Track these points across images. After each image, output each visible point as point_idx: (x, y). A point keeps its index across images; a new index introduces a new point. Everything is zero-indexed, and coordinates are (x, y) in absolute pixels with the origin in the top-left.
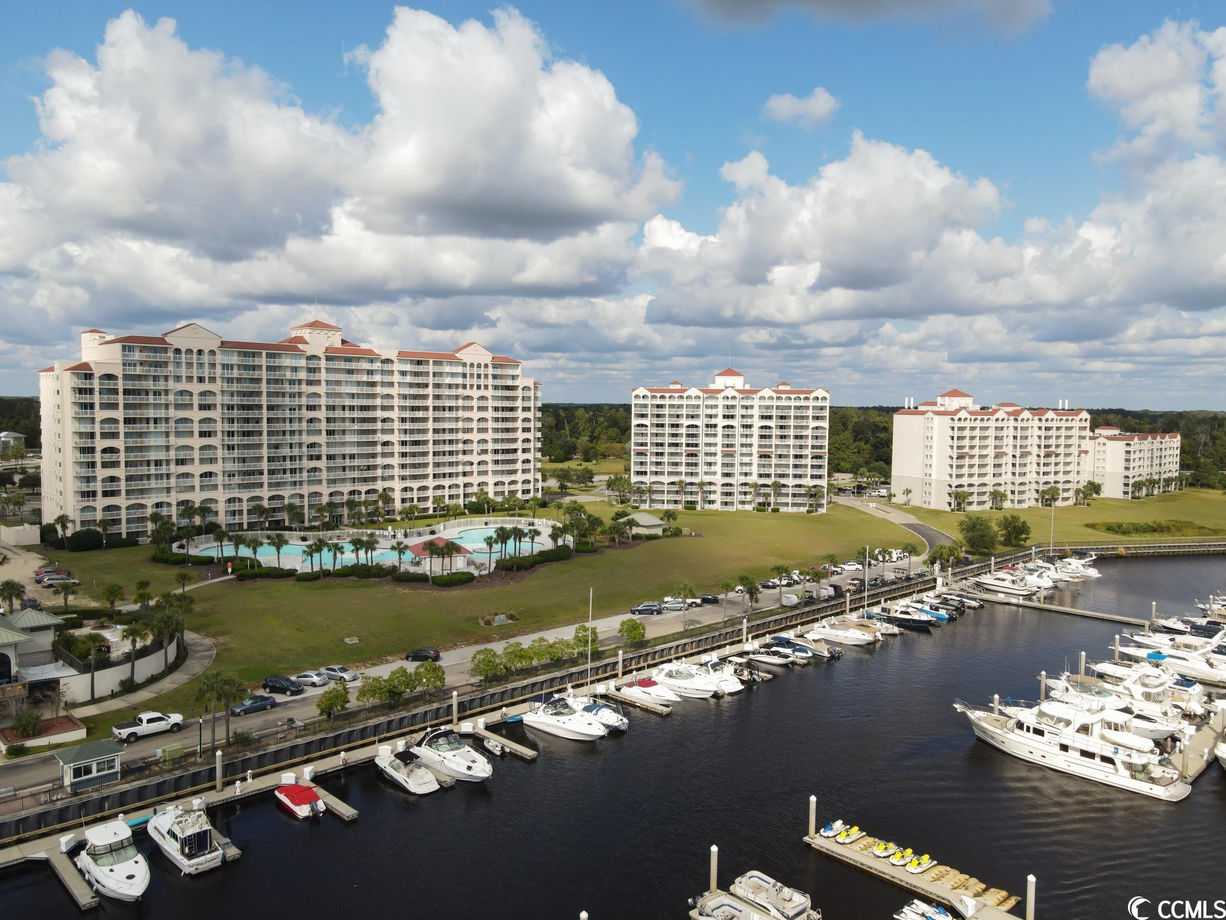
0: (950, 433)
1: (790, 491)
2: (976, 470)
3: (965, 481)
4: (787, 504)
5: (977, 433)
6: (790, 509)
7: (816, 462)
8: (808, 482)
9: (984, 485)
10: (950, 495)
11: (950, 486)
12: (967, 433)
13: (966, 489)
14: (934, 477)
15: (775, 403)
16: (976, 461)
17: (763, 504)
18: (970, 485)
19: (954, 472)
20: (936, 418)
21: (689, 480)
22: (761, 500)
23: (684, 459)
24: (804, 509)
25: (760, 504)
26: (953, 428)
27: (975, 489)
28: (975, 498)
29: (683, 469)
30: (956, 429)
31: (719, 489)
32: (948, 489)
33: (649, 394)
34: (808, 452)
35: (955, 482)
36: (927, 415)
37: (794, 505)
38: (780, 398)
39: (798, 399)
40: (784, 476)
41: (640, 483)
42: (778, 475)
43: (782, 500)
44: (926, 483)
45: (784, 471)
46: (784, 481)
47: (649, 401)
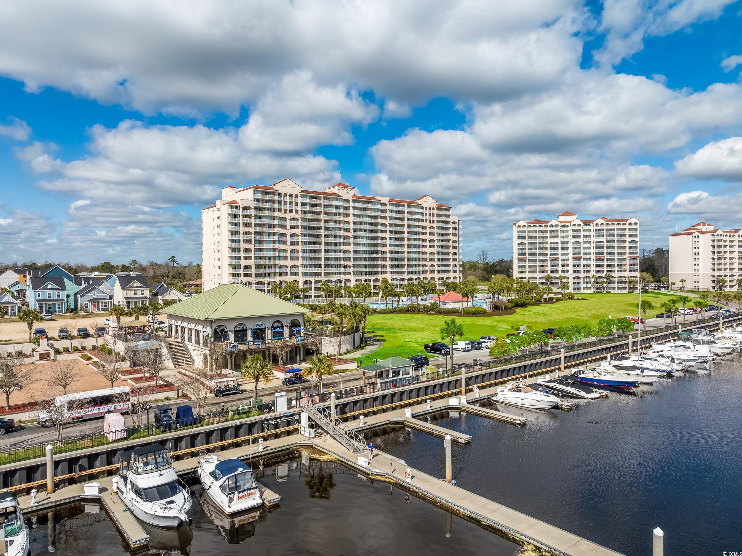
0: (712, 244)
1: (616, 280)
2: (727, 266)
3: (722, 273)
4: (614, 289)
5: (727, 244)
6: (616, 291)
7: (632, 262)
8: (627, 274)
9: (733, 276)
10: (714, 281)
11: (713, 276)
12: (722, 244)
13: (723, 277)
14: (701, 271)
15: (605, 227)
16: (727, 261)
17: (600, 289)
18: (725, 276)
19: (716, 267)
20: (701, 236)
21: (553, 275)
22: (598, 286)
23: (549, 263)
24: (626, 291)
25: (597, 289)
26: (713, 241)
27: (727, 278)
28: (727, 284)
29: (549, 269)
30: (716, 241)
31: (571, 280)
32: (712, 278)
33: (526, 225)
34: (627, 256)
35: (716, 273)
36: (694, 235)
37: (618, 289)
38: (608, 224)
39: (619, 224)
40: (611, 271)
41: (522, 278)
42: (608, 271)
43: (612, 286)
44: (695, 275)
45: (611, 268)
46: (612, 274)
47: (527, 229)
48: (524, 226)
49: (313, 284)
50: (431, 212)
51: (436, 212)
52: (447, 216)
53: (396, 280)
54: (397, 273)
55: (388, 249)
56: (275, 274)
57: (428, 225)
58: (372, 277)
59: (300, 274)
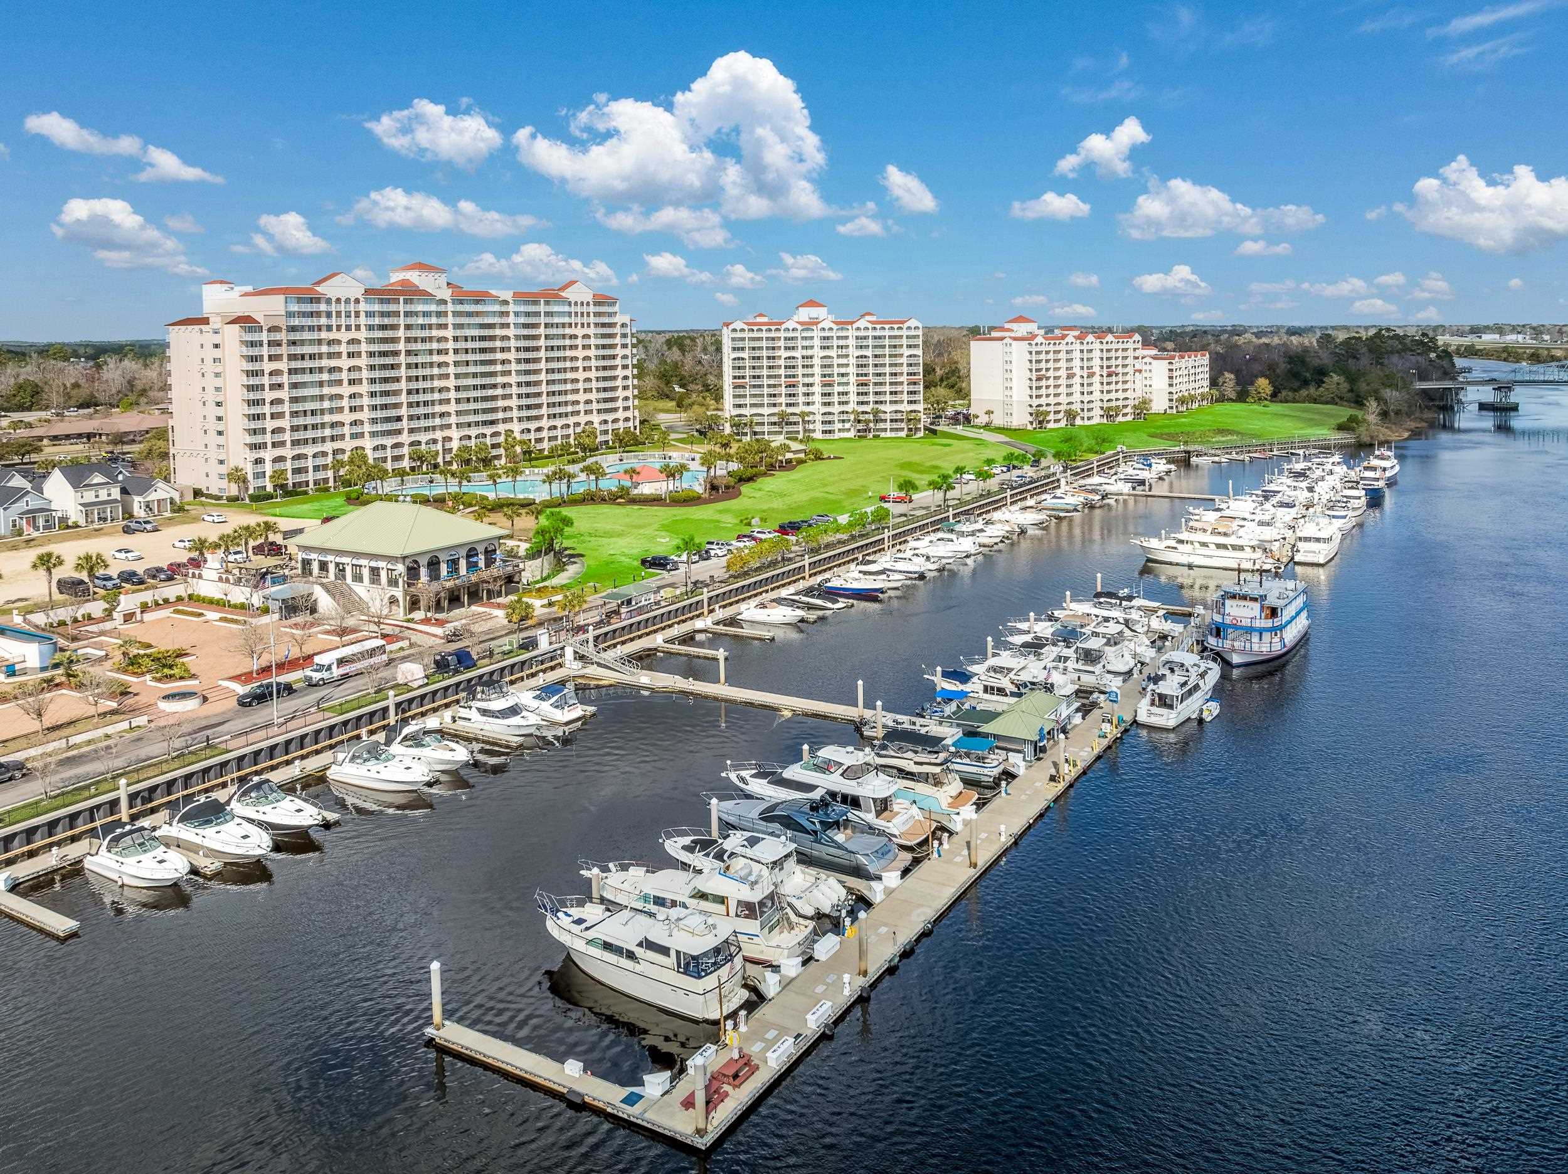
0: (1028, 357)
1: (888, 417)
2: (1051, 391)
3: (1043, 401)
4: (885, 430)
5: (1051, 356)
6: (889, 434)
7: (912, 388)
8: (905, 407)
9: (1059, 404)
10: (1031, 414)
11: (1031, 406)
12: (1043, 357)
13: (1044, 408)
14: (1015, 398)
15: (870, 333)
16: (1051, 382)
17: (865, 430)
18: (1048, 405)
19: (1035, 393)
20: (1014, 343)
21: (790, 410)
22: (860, 426)
23: (783, 390)
24: (903, 434)
25: (859, 431)
26: (1031, 353)
27: (1051, 409)
28: (1051, 417)
29: (783, 400)
30: (1033, 353)
31: (819, 418)
32: (1030, 410)
33: (746, 327)
34: (904, 379)
35: (1035, 402)
36: (1005, 341)
37: (892, 430)
38: (875, 329)
39: (892, 328)
40: (881, 402)
41: (740, 416)
42: (876, 402)
43: (881, 425)
44: (1007, 404)
45: (881, 398)
46: (882, 407)
47: (746, 335)
48: (742, 330)
49: (389, 450)
50: (585, 309)
51: (592, 309)
52: (610, 315)
53: (529, 431)
54: (529, 418)
55: (513, 379)
56: (323, 440)
57: (580, 332)
58: (488, 431)
59: (367, 435)
